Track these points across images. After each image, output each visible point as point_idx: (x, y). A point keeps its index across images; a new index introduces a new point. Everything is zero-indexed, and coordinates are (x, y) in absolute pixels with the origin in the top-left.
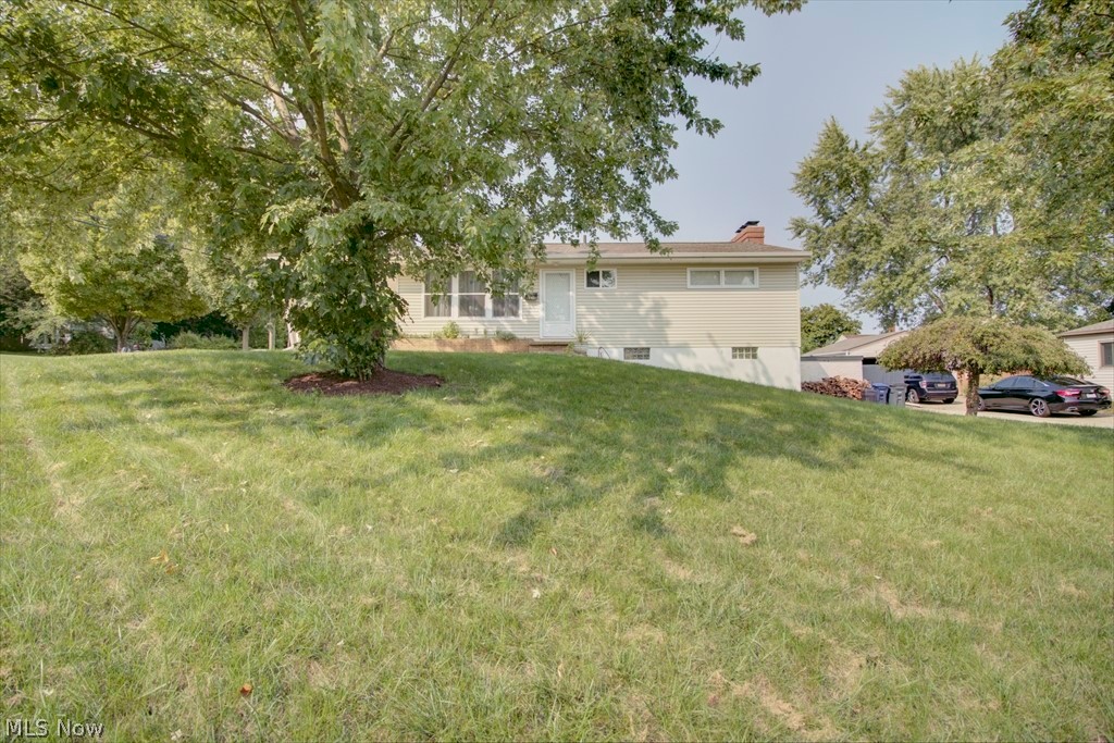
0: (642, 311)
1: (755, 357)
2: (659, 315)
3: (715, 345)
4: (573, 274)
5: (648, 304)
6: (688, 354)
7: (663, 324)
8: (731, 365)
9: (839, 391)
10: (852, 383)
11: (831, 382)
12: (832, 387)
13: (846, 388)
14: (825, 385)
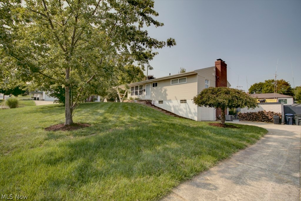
0: (162, 92)
1: (186, 102)
2: (165, 93)
3: (177, 100)
4: (150, 84)
5: (163, 90)
6: (171, 102)
7: (166, 95)
8: (180, 105)
9: (264, 116)
10: (270, 113)
11: (259, 112)
12: (261, 114)
13: (267, 115)
14: (257, 113)
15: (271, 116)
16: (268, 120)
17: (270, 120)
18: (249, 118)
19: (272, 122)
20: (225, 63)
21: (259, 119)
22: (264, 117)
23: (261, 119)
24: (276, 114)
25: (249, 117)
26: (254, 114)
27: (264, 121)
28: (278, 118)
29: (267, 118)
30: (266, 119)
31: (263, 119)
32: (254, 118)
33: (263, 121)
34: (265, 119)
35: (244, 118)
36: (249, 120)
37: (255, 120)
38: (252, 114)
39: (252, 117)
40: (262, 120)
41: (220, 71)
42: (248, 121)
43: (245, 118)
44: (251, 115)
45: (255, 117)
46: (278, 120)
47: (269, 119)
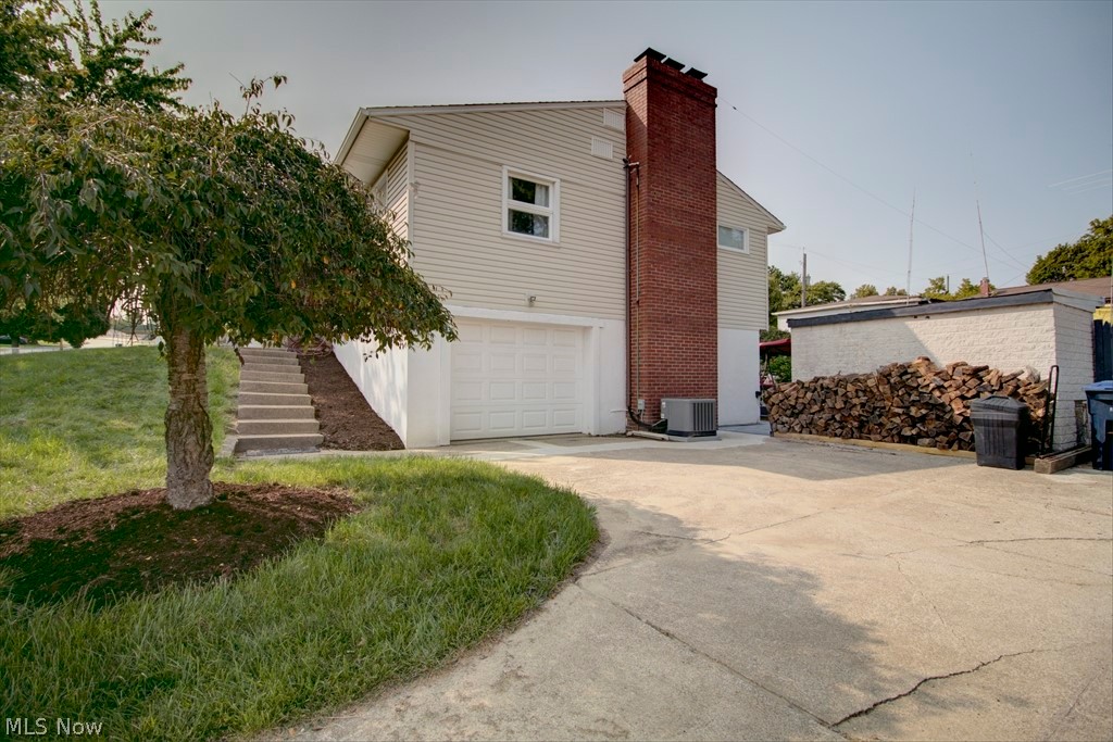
9: (913, 403)
10: (959, 379)
11: (885, 376)
12: (893, 388)
13: (937, 393)
14: (871, 383)
15: (963, 398)
16: (946, 434)
17: (961, 428)
18: (826, 415)
19: (970, 445)
20: (705, 80)
21: (883, 420)
22: (913, 411)
23: (897, 420)
24: (1002, 382)
25: (822, 409)
26: (850, 387)
27: (919, 436)
28: (1013, 417)
29: (938, 418)
30: (932, 426)
31: (913, 422)
32: (855, 412)
33: (913, 440)
34: (923, 419)
35: (795, 415)
36: (825, 430)
37: (860, 429)
38: (841, 391)
39: (838, 406)
40: (907, 432)
41: (645, 123)
42: (818, 433)
43: (803, 417)
44: (836, 393)
45: (863, 405)
46: (1012, 433)
47: (951, 424)
